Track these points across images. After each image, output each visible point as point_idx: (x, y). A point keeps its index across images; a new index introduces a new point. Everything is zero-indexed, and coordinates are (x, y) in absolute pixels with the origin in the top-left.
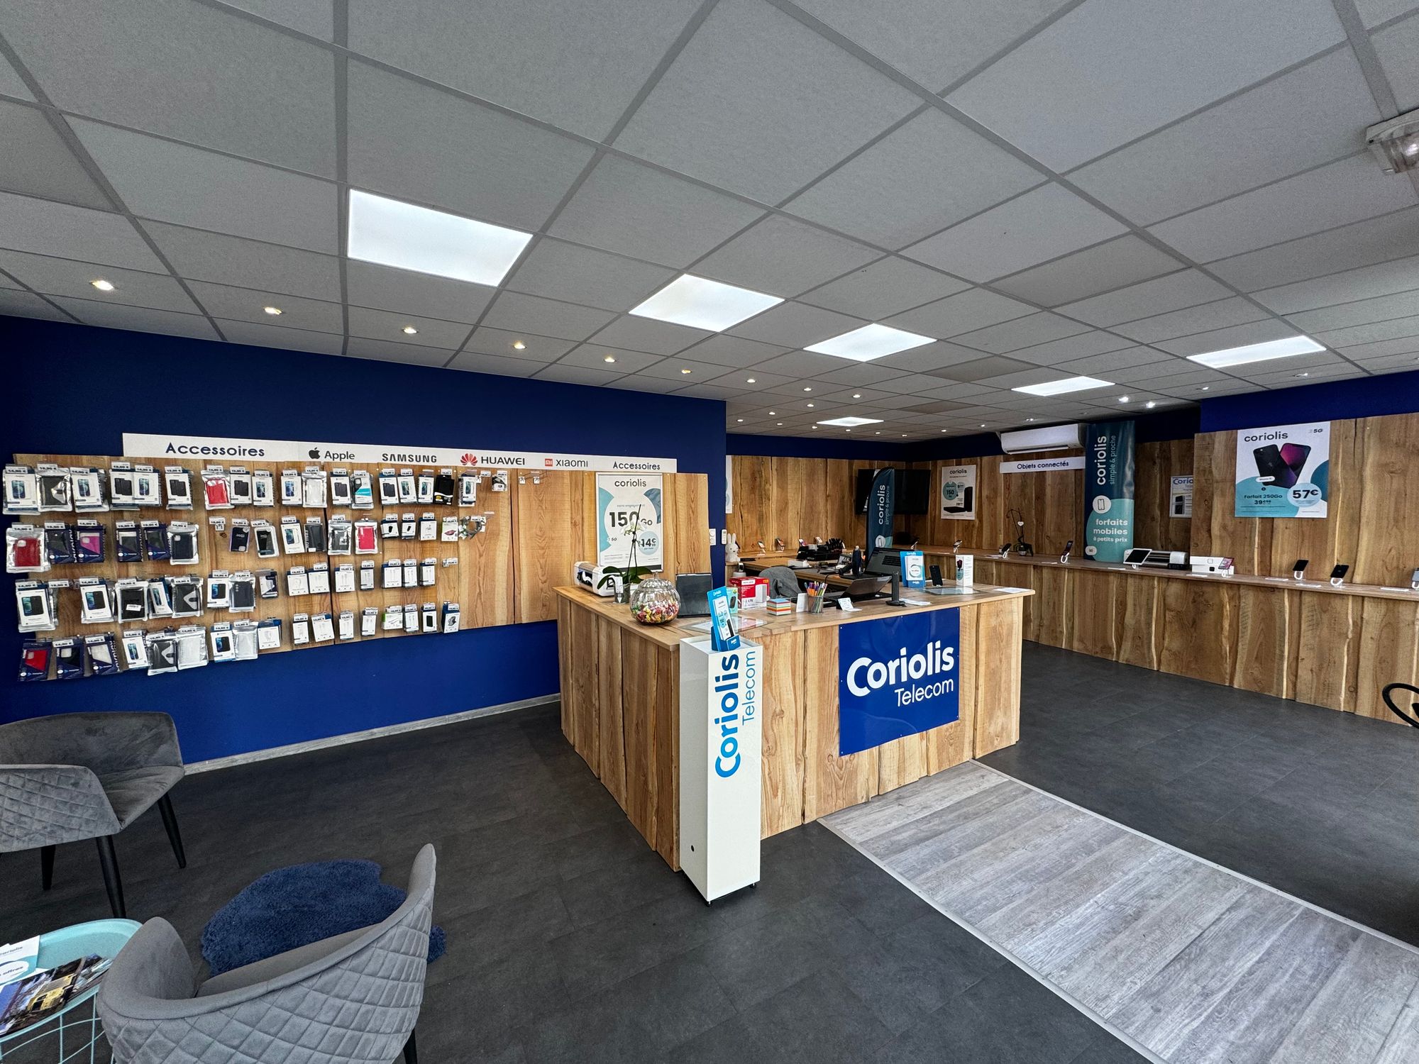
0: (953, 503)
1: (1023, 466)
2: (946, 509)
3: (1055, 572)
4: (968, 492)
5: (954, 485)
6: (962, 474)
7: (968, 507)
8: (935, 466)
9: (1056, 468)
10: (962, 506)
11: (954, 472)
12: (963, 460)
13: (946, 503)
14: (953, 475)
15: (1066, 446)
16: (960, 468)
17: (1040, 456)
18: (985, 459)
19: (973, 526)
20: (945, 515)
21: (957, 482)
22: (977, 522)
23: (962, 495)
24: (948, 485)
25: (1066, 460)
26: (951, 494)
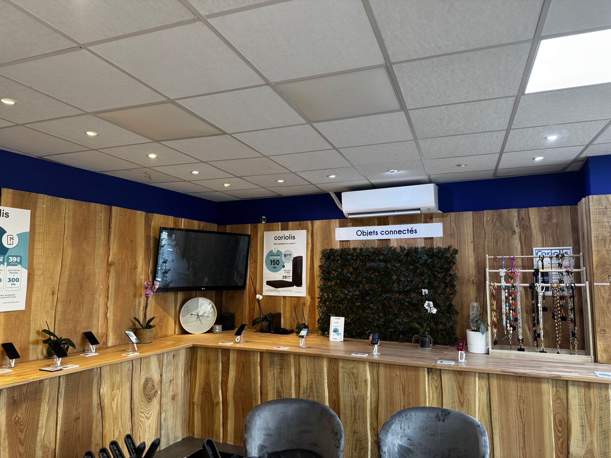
0: (278, 276)
1: (363, 233)
2: (269, 283)
3: (461, 378)
4: (297, 262)
5: (279, 253)
6: (289, 241)
7: (297, 281)
8: (255, 230)
9: (402, 236)
10: (290, 280)
11: (280, 238)
12: (290, 224)
13: (269, 275)
14: (278, 241)
15: (419, 209)
16: (287, 233)
17: (383, 221)
18: (318, 223)
19: (304, 304)
20: (268, 291)
21: (283, 249)
22: (309, 298)
23: (289, 266)
24: (271, 254)
25: (414, 226)
26: (275, 264)
